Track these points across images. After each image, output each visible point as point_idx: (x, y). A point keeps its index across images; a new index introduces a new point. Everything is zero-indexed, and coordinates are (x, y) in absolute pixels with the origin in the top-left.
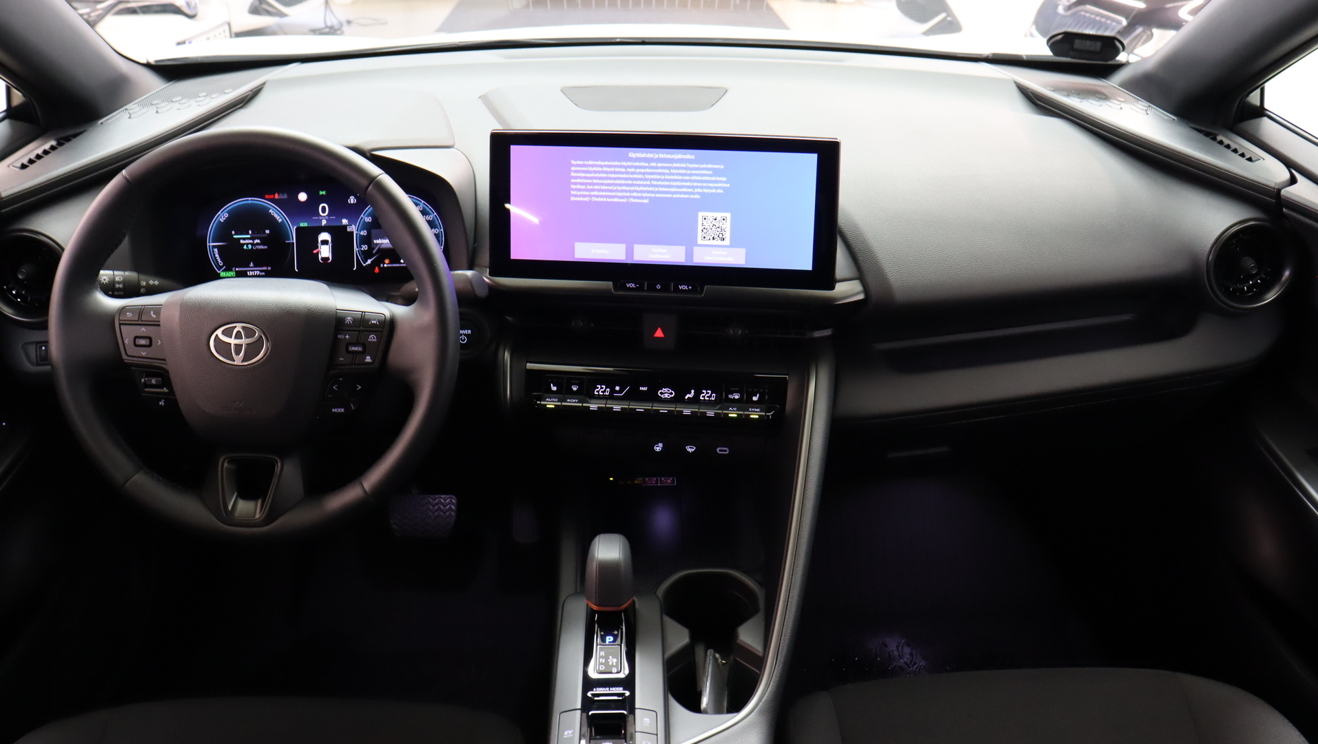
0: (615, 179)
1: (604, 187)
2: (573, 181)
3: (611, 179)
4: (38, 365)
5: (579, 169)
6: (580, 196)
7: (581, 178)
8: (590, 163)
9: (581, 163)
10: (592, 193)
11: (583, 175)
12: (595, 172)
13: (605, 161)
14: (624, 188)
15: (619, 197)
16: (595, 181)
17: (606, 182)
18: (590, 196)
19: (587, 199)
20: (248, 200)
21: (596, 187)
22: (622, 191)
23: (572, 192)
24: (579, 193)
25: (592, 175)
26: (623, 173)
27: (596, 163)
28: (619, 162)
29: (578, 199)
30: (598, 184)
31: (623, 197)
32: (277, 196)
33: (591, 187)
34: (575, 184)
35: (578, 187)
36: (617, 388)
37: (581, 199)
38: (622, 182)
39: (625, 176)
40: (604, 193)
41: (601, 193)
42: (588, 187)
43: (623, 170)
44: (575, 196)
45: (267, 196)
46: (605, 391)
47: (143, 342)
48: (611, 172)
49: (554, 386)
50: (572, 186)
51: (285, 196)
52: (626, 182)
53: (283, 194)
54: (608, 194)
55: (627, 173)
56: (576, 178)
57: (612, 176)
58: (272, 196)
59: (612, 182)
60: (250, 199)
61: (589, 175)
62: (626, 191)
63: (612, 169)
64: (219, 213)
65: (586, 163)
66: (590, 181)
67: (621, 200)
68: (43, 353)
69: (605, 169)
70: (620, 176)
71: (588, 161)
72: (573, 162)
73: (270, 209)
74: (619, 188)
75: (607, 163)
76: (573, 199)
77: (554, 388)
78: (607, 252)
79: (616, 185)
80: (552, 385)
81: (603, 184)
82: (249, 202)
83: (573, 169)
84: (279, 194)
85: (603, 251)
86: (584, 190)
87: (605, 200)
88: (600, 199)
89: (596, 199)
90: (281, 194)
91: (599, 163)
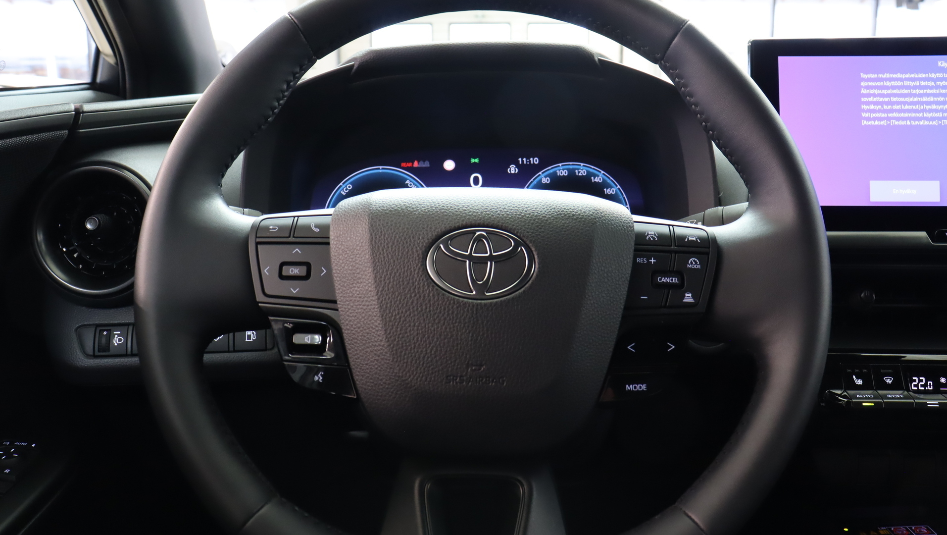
0: (921, 95)
1: (907, 107)
2: (863, 99)
3: (915, 95)
4: (95, 356)
5: (871, 84)
6: (874, 119)
7: (875, 95)
8: (887, 76)
9: (874, 76)
10: (891, 115)
11: (877, 92)
12: (894, 88)
13: (906, 73)
14: (934, 107)
15: (927, 119)
16: (894, 99)
17: (908, 99)
18: (888, 119)
19: (883, 123)
20: (379, 169)
21: (896, 107)
22: (930, 111)
23: (864, 115)
24: (873, 115)
25: (890, 91)
26: (931, 88)
27: (894, 76)
28: (925, 73)
29: (871, 123)
30: (898, 103)
31: (933, 119)
32: (416, 164)
33: (889, 107)
34: (868, 103)
35: (872, 107)
36: (943, 380)
37: (877, 123)
38: (931, 99)
39: (934, 91)
40: (907, 115)
41: (902, 115)
42: (885, 107)
43: (931, 84)
44: (868, 119)
45: (403, 165)
46: (925, 385)
47: (295, 271)
48: (915, 87)
49: (857, 378)
50: (864, 107)
51: (427, 164)
52: (936, 99)
53: (424, 161)
54: (912, 115)
55: (937, 87)
56: (869, 95)
57: (917, 91)
58: (409, 165)
59: (916, 99)
60: (381, 167)
61: (885, 92)
62: (936, 111)
63: (917, 83)
64: (341, 184)
65: (881, 76)
66: (886, 99)
67: (931, 123)
68: (104, 341)
69: (907, 83)
70: (929, 91)
71: (884, 74)
72: (863, 76)
73: (406, 180)
74: (928, 107)
75: (908, 76)
76: (865, 123)
77: (859, 382)
78: (914, 192)
79: (922, 103)
80: (854, 377)
81: (905, 103)
82: (381, 171)
83: (863, 84)
84: (419, 162)
85: (909, 191)
86: (879, 111)
87: (909, 123)
88: (901, 123)
89: (897, 123)
90: (421, 162)
91: (899, 76)
